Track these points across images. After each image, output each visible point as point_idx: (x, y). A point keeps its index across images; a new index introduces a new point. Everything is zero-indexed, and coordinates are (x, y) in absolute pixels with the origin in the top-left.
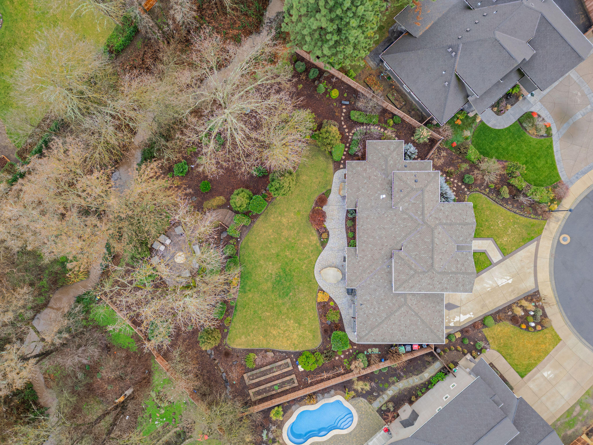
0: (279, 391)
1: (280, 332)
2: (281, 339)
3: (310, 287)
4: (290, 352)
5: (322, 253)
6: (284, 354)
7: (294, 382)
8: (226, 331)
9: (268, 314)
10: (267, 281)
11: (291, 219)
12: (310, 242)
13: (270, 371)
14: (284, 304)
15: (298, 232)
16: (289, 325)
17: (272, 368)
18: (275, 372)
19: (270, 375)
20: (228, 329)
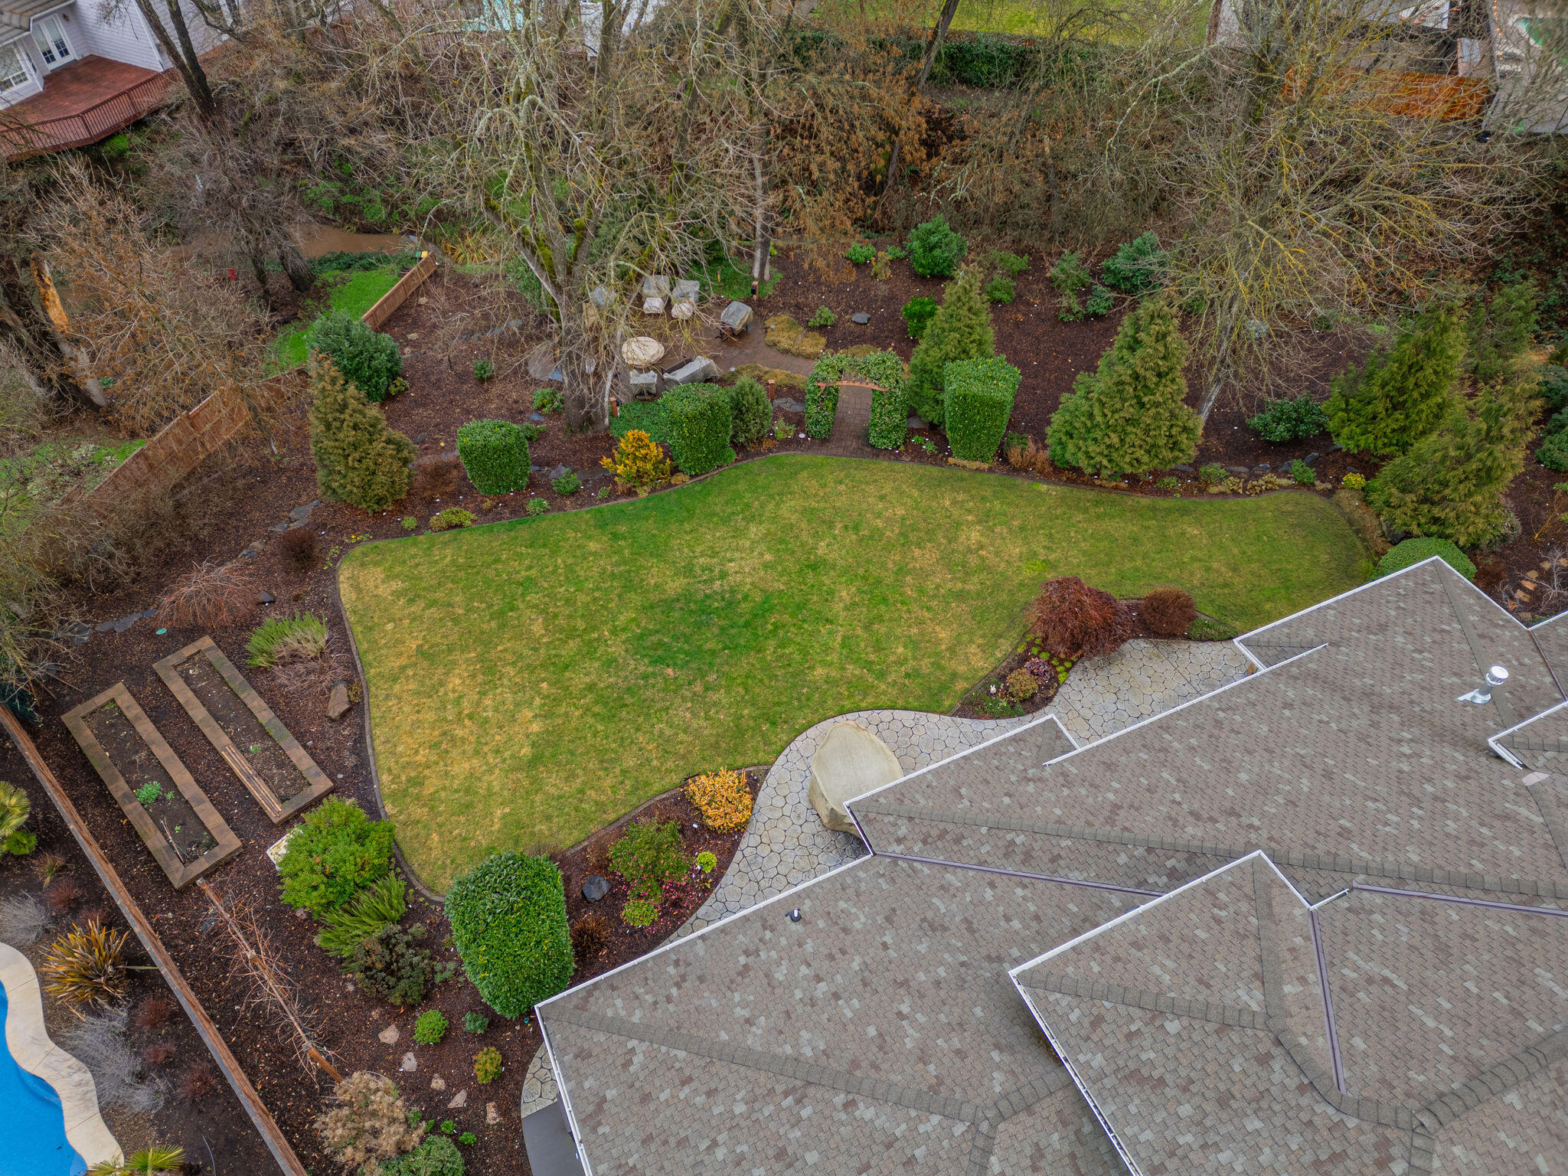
0: (132, 810)
1: (465, 703)
2: (430, 716)
3: (740, 732)
4: (368, 781)
5: (934, 717)
6: (350, 761)
7: (188, 859)
8: (409, 522)
9: (538, 628)
10: (689, 570)
11: (997, 554)
12: (951, 650)
13: (247, 730)
14: (610, 663)
15: (961, 596)
16: (514, 720)
17: (264, 734)
18: (244, 752)
19: (220, 740)
20: (417, 530)
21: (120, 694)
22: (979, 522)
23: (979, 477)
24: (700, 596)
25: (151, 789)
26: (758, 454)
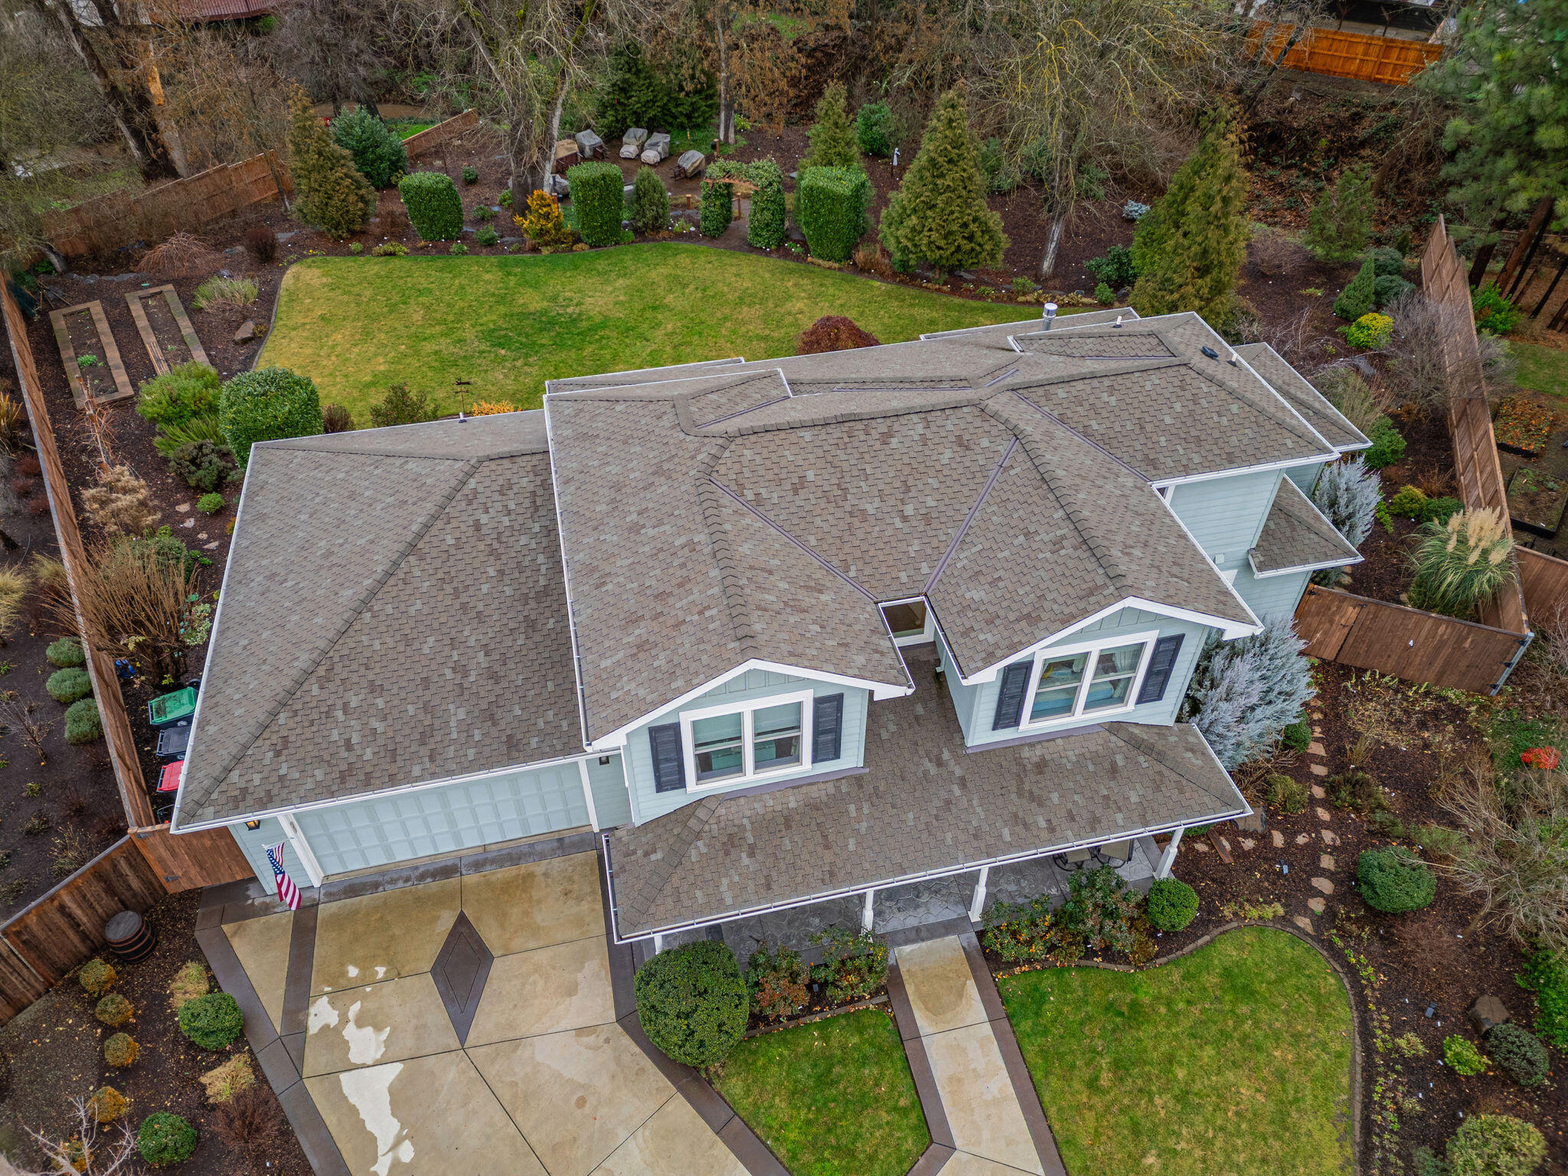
1: (338, 348)
8: (355, 246)
9: (417, 316)
10: (554, 298)
14: (460, 341)
16: (368, 362)
17: (183, 341)
18: (163, 349)
19: (150, 341)
20: (360, 253)
21: (96, 308)
22: (809, 298)
23: (828, 272)
24: (554, 313)
25: (88, 358)
26: (654, 240)
